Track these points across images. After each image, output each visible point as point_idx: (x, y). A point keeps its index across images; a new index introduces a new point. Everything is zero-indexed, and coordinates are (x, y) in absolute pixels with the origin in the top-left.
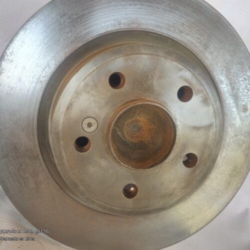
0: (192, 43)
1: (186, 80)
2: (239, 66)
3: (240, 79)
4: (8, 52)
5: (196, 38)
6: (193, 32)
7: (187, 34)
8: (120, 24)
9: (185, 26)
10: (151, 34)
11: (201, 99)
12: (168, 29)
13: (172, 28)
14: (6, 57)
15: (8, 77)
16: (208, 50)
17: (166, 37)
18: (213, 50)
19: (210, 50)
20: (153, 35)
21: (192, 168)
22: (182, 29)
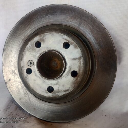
0: (73, 25)
5: (74, 22)
6: (73, 20)
7: (70, 21)
9: (69, 19)
10: (55, 25)
13: (63, 21)
14: (6, 44)
16: (81, 26)
17: (62, 25)
18: (83, 25)
19: (82, 25)
20: (56, 25)
21: (76, 77)
22: (67, 20)
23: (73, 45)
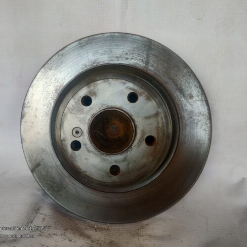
0: (137, 63)
1: (130, 89)
2: (175, 68)
3: (180, 77)
4: (26, 102)
5: (138, 59)
6: (135, 56)
7: (132, 59)
8: (86, 66)
9: (128, 55)
11: (145, 98)
12: (118, 60)
14: (26, 106)
15: (29, 117)
16: (149, 64)
18: (153, 63)
19: (151, 64)
22: (127, 57)
23: (144, 95)
